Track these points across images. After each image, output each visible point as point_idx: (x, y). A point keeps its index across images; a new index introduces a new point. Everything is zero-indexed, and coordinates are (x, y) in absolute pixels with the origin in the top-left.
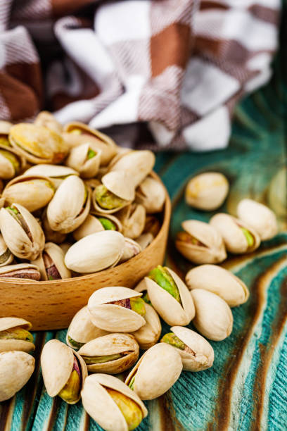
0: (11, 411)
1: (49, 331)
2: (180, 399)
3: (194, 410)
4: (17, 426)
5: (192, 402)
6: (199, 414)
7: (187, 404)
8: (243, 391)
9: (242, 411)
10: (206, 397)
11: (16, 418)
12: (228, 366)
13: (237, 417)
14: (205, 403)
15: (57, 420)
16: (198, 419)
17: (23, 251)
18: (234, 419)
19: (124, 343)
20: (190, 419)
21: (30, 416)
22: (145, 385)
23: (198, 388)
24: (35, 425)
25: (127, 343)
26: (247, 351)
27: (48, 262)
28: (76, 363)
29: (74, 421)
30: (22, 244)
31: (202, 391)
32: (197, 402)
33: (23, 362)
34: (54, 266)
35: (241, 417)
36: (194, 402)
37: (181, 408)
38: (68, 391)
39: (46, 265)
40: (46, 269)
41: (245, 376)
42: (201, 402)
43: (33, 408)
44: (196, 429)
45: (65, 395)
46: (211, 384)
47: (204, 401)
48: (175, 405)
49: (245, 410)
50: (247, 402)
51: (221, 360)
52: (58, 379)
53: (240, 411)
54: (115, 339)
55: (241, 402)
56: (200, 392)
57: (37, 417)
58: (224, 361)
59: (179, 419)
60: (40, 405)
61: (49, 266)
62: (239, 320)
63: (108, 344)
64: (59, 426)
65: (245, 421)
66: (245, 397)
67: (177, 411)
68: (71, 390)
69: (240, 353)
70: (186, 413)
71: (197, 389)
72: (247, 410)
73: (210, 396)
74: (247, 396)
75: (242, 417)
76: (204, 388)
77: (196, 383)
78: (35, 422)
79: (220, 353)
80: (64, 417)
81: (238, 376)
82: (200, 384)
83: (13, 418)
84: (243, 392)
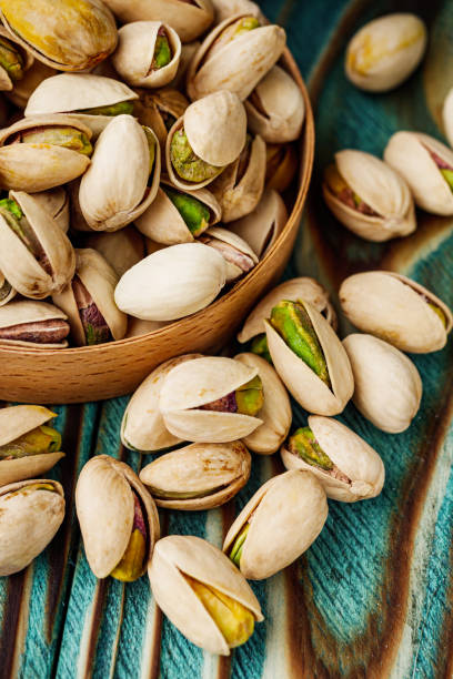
0: (27, 590)
1: (90, 403)
2: (322, 558)
3: (345, 584)
4: (37, 621)
5: (342, 565)
6: (354, 593)
7: (334, 570)
8: (432, 540)
9: (428, 587)
10: (368, 553)
11: (35, 604)
12: (409, 483)
13: (420, 598)
14: (366, 569)
15: (107, 610)
16: (353, 606)
17: (36, 292)
18: (414, 606)
19: (225, 468)
20: (338, 604)
21: (60, 600)
22: (260, 561)
23: (354, 530)
24: (68, 618)
25: (229, 466)
26: (445, 450)
27: (83, 299)
28: (139, 511)
29: (137, 611)
30: (32, 282)
31: (361, 540)
32: (350, 566)
33: (44, 512)
34: (94, 304)
35: (426, 599)
36: (345, 565)
37: (323, 579)
38: (125, 571)
39: (79, 303)
40: (81, 311)
41: (438, 507)
42: (359, 564)
43: (64, 583)
44: (347, 628)
45: (121, 576)
46: (376, 523)
47: (364, 563)
48: (311, 574)
49: (434, 585)
50: (438, 565)
51: (396, 469)
52: (107, 553)
53: (425, 586)
54: (208, 461)
55: (428, 565)
56: (358, 542)
57: (71, 603)
58: (402, 469)
59: (320, 604)
60: (76, 574)
61: (85, 306)
62: (434, 372)
63: (195, 472)
64: (110, 622)
65: (433, 611)
66: (435, 556)
67: (315, 588)
68: (129, 567)
69: (432, 454)
70: (331, 590)
71: (352, 534)
72: (439, 587)
73: (374, 552)
74: (439, 552)
75: (429, 601)
76: (364, 531)
77: (350, 520)
78: (69, 613)
79: (395, 450)
80: (119, 602)
81: (426, 508)
82: (357, 523)
83: (31, 606)
84: (434, 542)
